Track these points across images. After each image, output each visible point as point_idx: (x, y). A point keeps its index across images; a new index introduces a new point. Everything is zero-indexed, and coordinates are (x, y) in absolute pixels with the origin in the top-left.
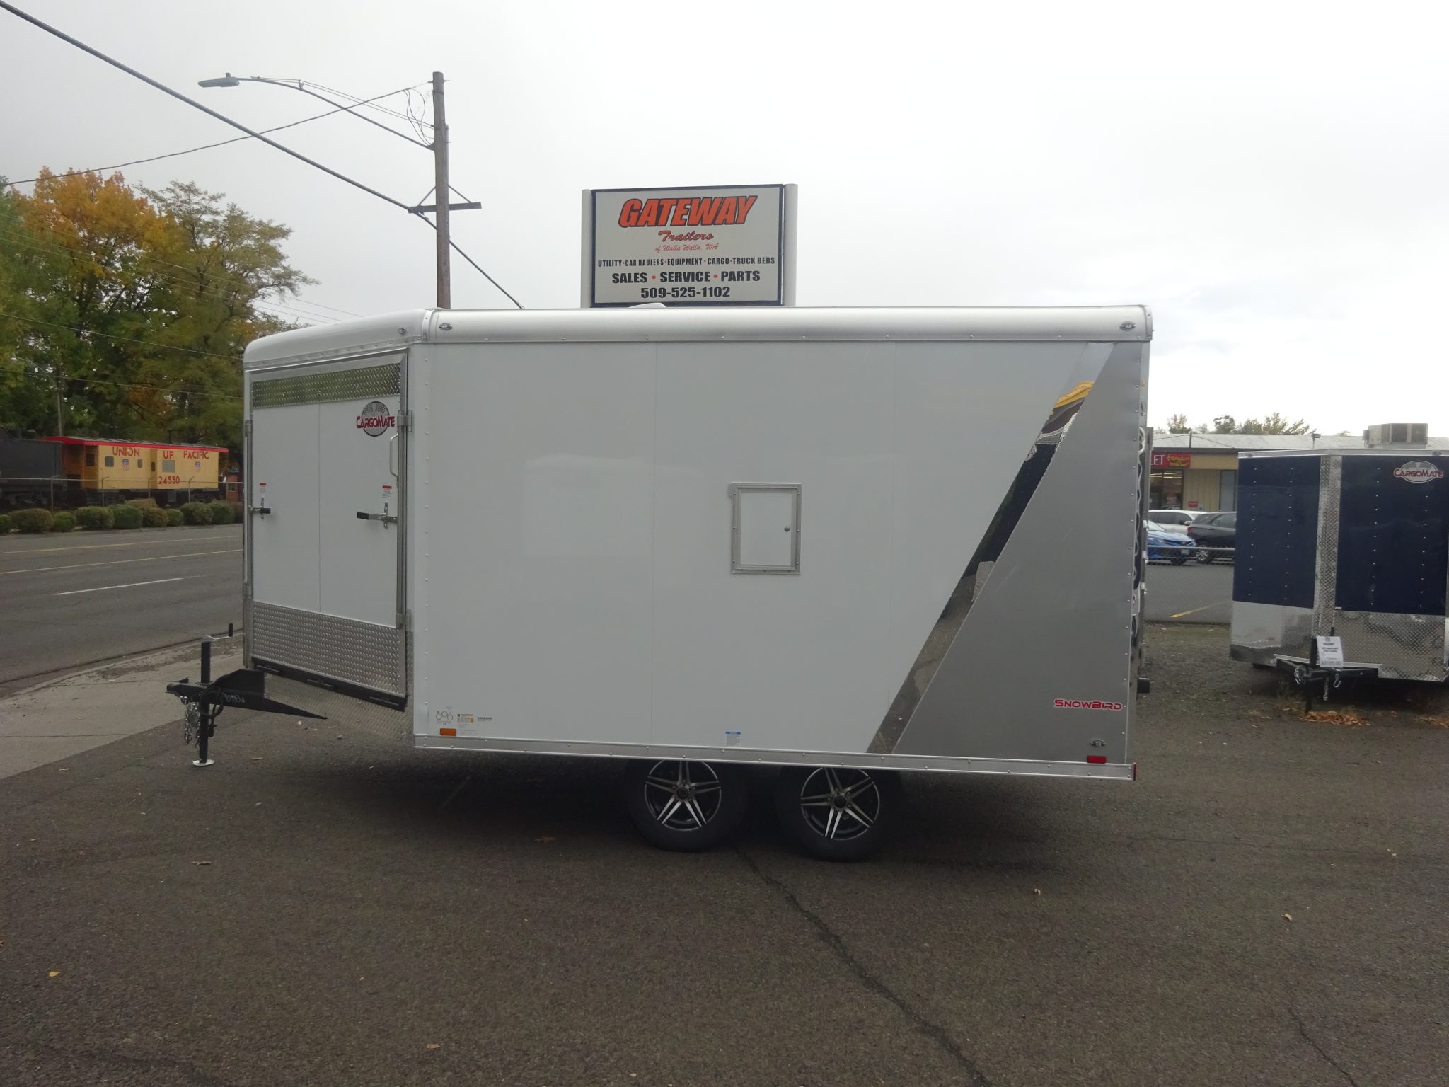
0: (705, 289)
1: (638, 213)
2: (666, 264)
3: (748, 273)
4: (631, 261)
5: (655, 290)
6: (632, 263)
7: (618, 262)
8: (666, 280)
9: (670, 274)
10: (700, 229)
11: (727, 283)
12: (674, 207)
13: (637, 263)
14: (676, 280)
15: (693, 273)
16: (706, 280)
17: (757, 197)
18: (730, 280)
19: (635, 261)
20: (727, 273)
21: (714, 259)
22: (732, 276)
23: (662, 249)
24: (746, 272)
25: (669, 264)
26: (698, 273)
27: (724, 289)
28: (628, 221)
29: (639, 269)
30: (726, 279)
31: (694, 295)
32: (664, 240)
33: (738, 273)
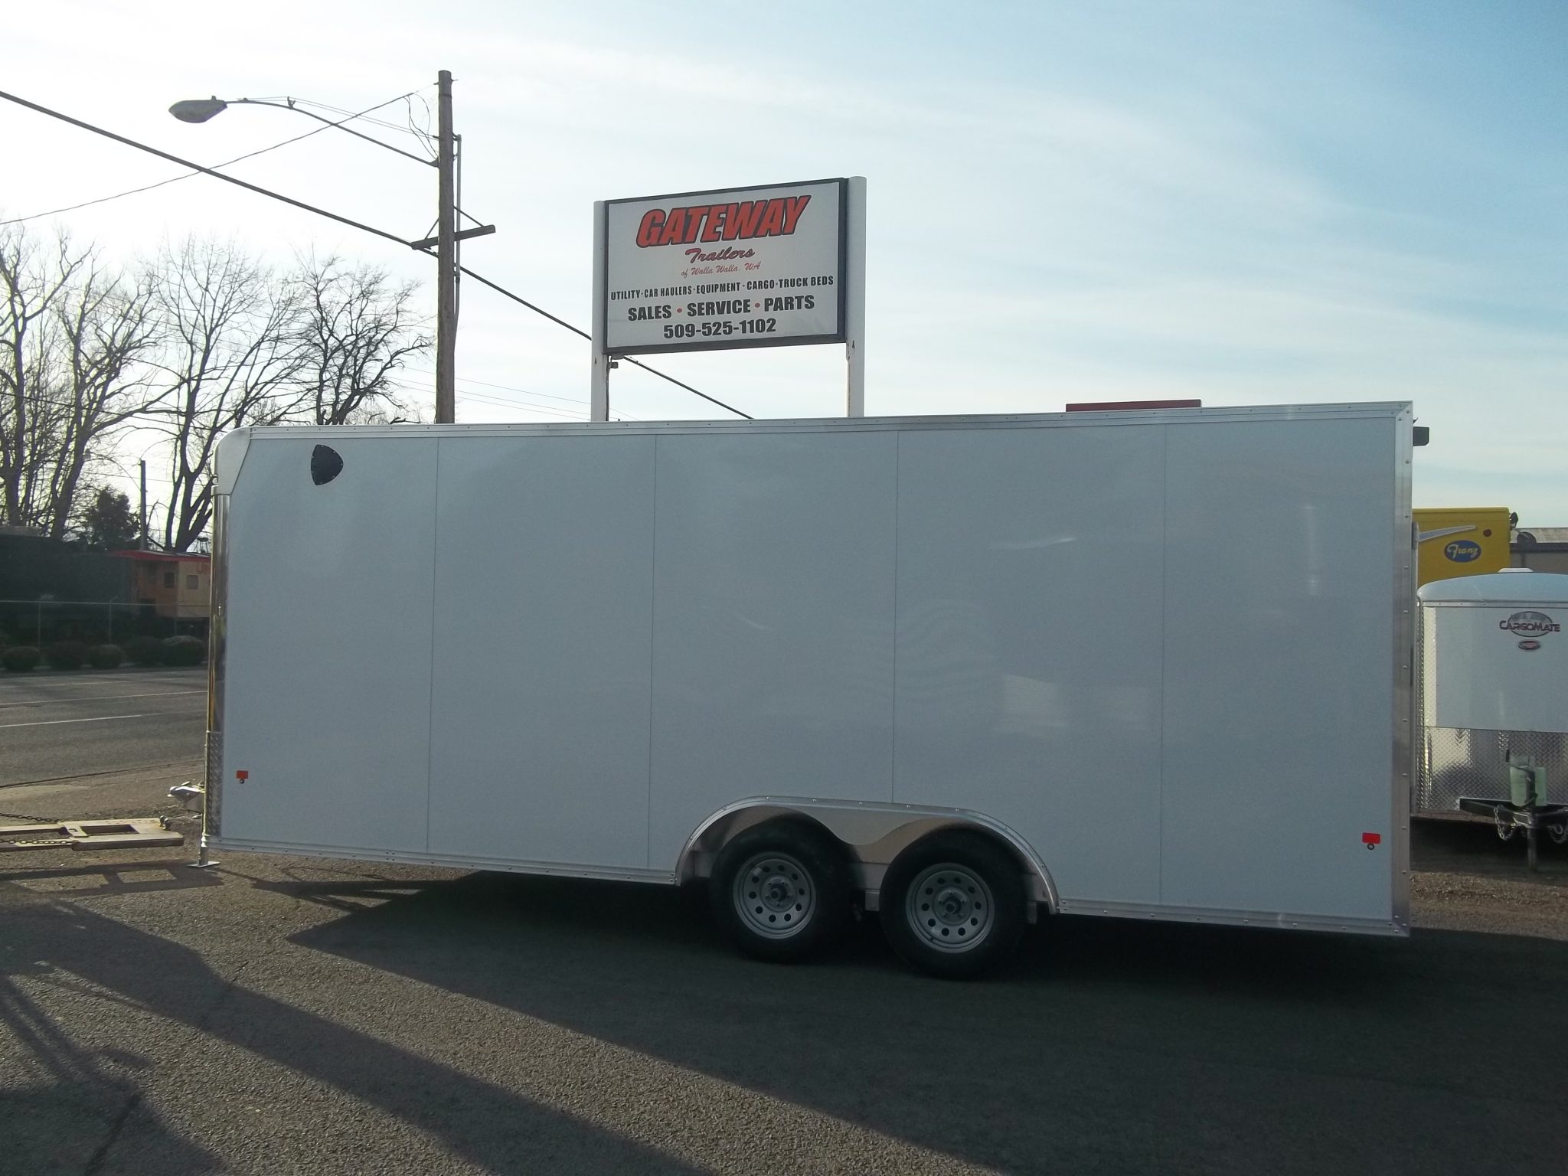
0: (743, 323)
1: (660, 228)
2: (694, 292)
3: (799, 298)
4: (651, 290)
5: (682, 326)
6: (653, 293)
7: (635, 293)
8: (694, 314)
9: (700, 305)
10: (738, 244)
11: (772, 313)
12: (705, 218)
13: (659, 292)
14: (708, 314)
15: (729, 302)
16: (746, 311)
17: (810, 197)
18: (775, 309)
19: (656, 290)
20: (771, 300)
21: (755, 282)
22: (778, 304)
23: (690, 272)
24: (796, 297)
25: (698, 292)
26: (735, 302)
27: (768, 321)
28: (648, 239)
29: (661, 301)
30: (771, 308)
31: (730, 332)
32: (692, 261)
33: (786, 299)
